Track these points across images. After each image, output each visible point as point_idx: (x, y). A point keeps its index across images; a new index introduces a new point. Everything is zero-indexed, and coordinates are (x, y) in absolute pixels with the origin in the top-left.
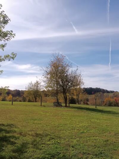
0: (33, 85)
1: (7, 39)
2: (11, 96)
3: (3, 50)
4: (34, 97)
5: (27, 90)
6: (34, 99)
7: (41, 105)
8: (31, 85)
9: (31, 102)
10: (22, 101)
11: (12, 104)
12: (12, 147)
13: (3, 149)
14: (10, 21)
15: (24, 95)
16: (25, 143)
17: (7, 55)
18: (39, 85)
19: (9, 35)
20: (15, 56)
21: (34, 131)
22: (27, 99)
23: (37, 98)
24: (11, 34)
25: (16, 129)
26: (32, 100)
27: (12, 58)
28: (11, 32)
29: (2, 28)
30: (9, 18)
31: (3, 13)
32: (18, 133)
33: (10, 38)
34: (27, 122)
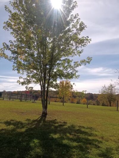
0: (107, 88)
1: (84, 45)
2: (85, 99)
3: (80, 56)
4: (109, 101)
5: (100, 93)
6: (109, 103)
7: (117, 110)
8: (105, 89)
9: (105, 106)
10: (96, 104)
11: (87, 107)
12: (97, 150)
13: (88, 151)
14: (86, 27)
15: (98, 99)
16: (109, 148)
17: (83, 60)
18: (113, 89)
19: (85, 41)
20: (91, 60)
21: (115, 137)
22: (101, 103)
23: (111, 102)
24: (87, 39)
25: (97, 133)
26: (106, 105)
27: (88, 62)
28: (87, 38)
29: (78, 35)
30: (86, 25)
31: (79, 20)
32: (99, 137)
33: (86, 44)
34: (106, 127)
